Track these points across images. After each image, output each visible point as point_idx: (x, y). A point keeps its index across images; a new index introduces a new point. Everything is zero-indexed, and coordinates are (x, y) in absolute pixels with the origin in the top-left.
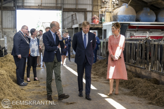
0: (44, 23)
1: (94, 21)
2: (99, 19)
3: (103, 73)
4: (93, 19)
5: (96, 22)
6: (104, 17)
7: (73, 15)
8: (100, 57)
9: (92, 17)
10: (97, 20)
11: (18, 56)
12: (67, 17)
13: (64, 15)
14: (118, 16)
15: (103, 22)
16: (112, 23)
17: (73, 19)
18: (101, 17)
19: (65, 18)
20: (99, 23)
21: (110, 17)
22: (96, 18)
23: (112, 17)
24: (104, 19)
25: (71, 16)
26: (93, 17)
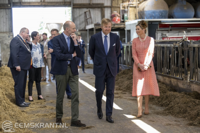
0: (49, 24)
1: (114, 19)
2: (120, 16)
3: (128, 86)
4: (113, 17)
5: (117, 20)
6: (126, 14)
7: (87, 13)
8: (123, 66)
9: (111, 14)
10: (117, 18)
11: (16, 68)
12: (78, 15)
13: (74, 13)
14: (145, 12)
15: (126, 20)
16: (138, 21)
17: (86, 17)
18: (123, 14)
19: (76, 16)
20: (121, 22)
21: (134, 14)
22: (116, 16)
23: (137, 14)
24: (127, 16)
25: (84, 14)
26: (113, 14)
